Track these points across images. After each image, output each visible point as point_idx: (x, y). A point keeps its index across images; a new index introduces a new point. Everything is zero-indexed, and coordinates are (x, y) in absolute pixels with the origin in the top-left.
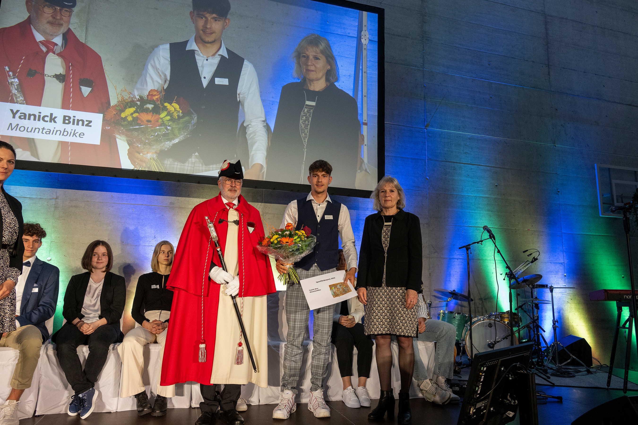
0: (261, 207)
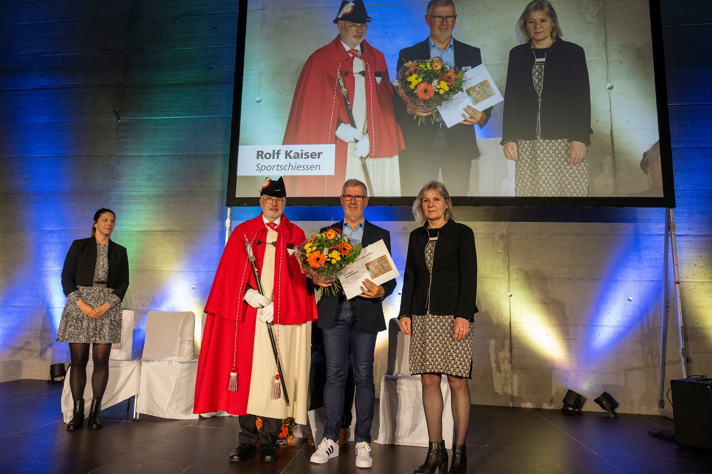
0: (505, 226)
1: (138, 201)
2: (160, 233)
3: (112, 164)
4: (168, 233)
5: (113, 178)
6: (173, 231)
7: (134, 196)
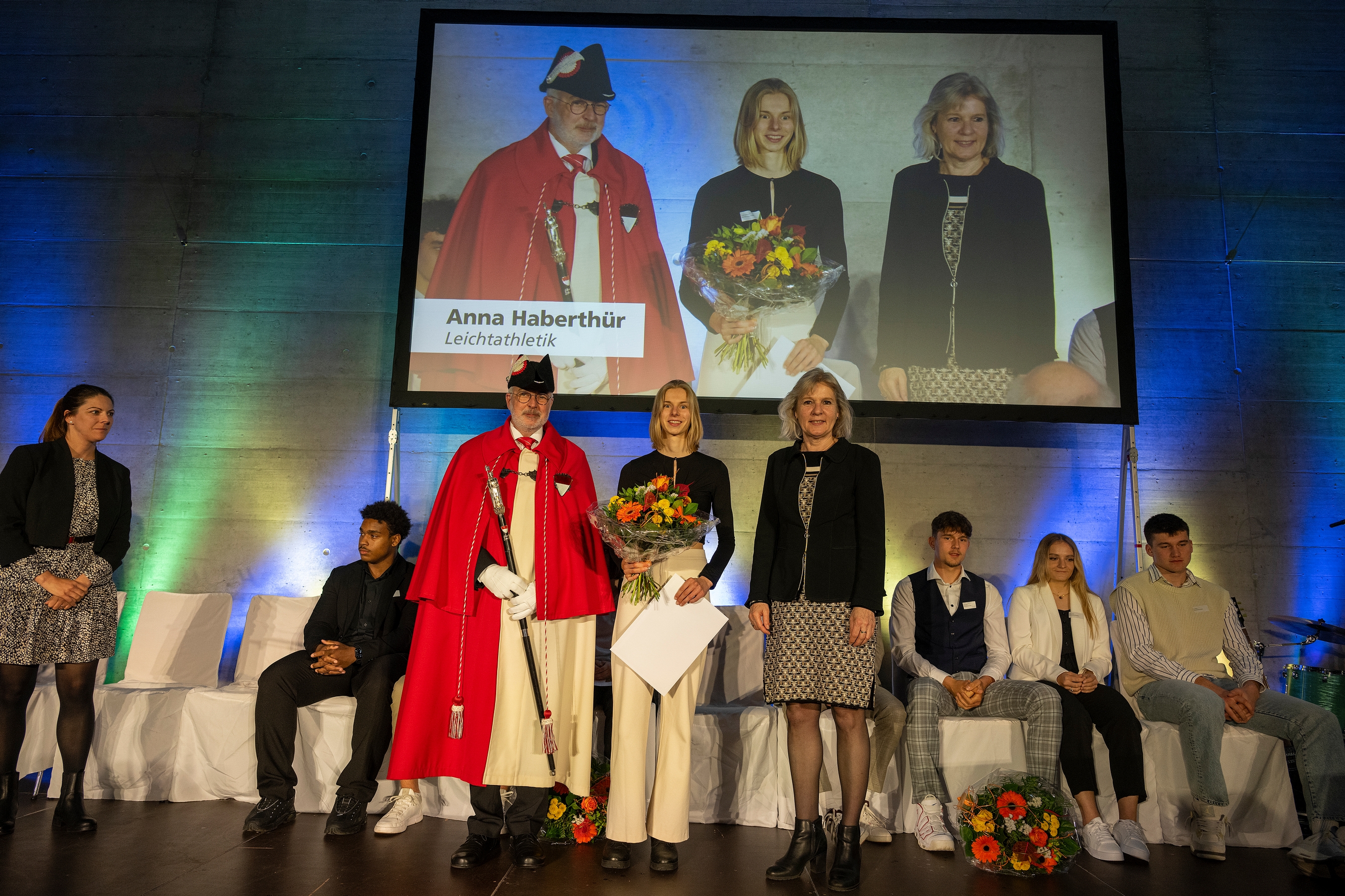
1: (222, 393)
2: (264, 454)
3: (172, 324)
4: (279, 453)
5: (172, 350)
6: (289, 450)
7: (214, 384)
